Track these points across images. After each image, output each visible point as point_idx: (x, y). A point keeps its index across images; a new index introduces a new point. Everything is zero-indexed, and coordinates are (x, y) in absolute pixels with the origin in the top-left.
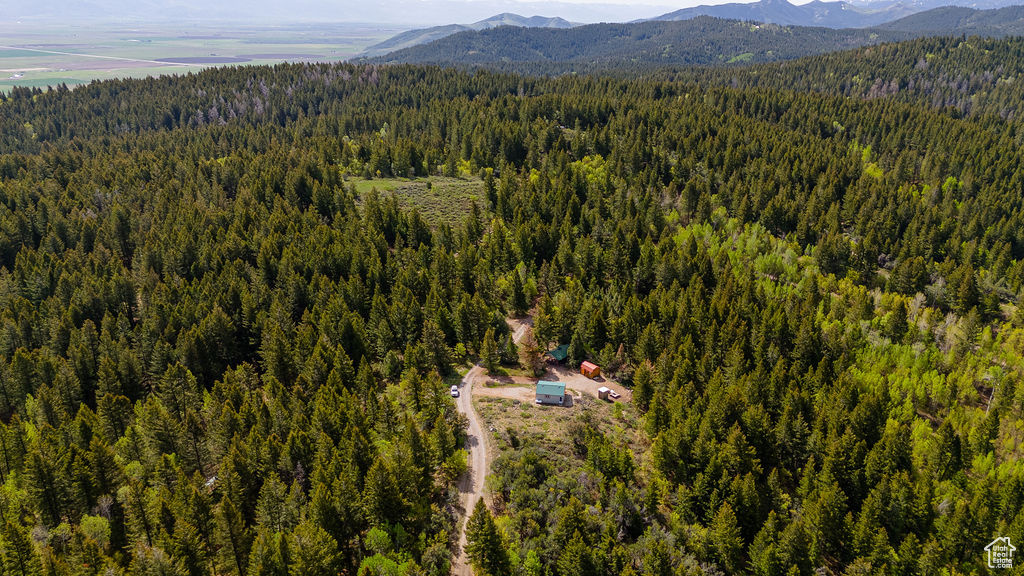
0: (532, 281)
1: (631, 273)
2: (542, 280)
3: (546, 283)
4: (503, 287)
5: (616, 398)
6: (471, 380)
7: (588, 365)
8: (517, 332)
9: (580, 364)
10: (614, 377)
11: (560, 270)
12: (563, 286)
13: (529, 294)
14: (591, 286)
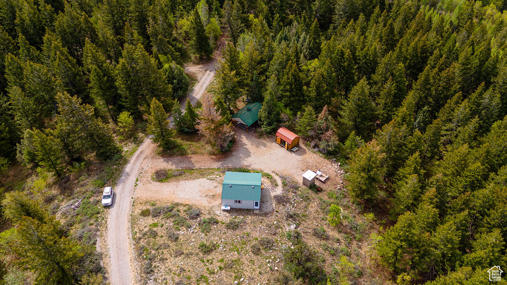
0: (215, 21)
1: (310, 8)
2: (224, 20)
3: (229, 22)
4: (184, 28)
5: (324, 182)
6: (138, 166)
7: (284, 133)
8: (201, 82)
9: (275, 131)
10: (316, 146)
11: (243, 7)
12: (248, 25)
13: (211, 36)
14: (275, 24)
